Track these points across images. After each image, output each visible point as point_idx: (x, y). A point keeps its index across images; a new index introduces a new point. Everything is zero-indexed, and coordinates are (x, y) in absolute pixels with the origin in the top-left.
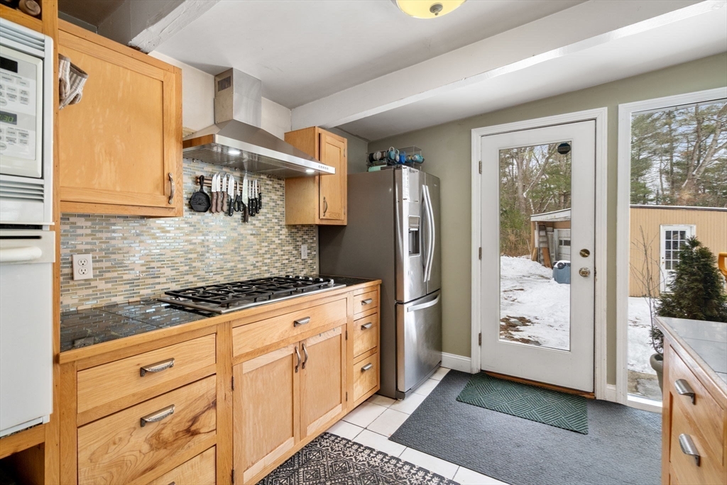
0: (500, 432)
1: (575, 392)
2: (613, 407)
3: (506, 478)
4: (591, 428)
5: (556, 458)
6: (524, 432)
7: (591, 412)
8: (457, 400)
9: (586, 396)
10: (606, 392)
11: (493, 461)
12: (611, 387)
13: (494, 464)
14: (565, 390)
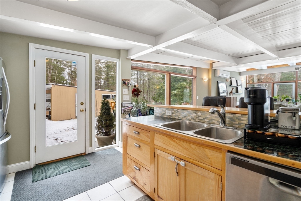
0: (64, 181)
1: (79, 155)
2: (92, 154)
3: (79, 192)
4: (91, 162)
5: (88, 176)
6: (73, 176)
7: (88, 158)
8: (33, 182)
9: (83, 154)
10: (89, 150)
11: (70, 191)
12: (91, 148)
13: (71, 192)
14: (76, 156)
